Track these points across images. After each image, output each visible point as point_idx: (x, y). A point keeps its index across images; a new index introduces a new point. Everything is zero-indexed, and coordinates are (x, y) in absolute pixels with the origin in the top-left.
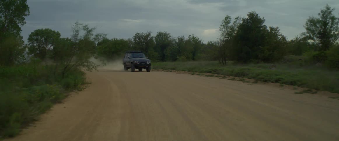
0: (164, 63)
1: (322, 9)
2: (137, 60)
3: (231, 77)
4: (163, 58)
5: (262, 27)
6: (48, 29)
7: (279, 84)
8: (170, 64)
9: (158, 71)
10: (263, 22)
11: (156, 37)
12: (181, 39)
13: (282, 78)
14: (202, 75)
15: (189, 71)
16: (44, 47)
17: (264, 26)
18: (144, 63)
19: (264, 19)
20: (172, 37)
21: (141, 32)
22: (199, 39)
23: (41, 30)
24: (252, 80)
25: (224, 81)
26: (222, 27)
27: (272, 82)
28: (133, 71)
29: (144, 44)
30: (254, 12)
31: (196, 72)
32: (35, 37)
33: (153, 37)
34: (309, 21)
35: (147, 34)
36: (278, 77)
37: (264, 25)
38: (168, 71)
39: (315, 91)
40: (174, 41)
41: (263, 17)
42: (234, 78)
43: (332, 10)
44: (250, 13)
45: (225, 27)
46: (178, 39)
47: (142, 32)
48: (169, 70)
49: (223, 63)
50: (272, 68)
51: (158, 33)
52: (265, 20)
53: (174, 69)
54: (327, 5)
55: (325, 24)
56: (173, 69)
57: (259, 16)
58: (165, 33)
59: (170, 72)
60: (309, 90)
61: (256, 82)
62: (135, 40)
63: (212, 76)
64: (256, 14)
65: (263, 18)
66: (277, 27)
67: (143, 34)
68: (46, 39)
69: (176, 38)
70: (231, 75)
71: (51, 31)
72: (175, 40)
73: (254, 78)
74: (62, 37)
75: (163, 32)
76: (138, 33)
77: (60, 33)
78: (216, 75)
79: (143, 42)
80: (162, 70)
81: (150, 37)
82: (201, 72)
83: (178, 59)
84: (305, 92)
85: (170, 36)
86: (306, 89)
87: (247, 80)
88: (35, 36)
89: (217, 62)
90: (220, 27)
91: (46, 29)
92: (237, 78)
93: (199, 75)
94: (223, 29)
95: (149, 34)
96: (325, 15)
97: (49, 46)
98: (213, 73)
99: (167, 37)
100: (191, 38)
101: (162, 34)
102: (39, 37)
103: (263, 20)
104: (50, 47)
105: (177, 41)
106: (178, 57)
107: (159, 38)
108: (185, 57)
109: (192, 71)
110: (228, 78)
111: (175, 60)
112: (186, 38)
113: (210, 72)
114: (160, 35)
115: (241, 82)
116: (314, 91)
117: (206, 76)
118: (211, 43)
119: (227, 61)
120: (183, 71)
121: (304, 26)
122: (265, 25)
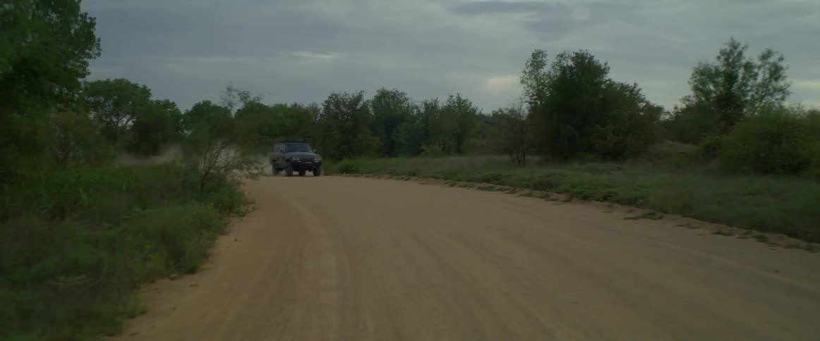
0: (394, 160)
1: (723, 48)
2: (296, 156)
3: (527, 191)
4: (390, 149)
5: (603, 83)
6: (121, 81)
7: (607, 203)
8: (405, 162)
9: (379, 178)
10: (606, 73)
11: (375, 100)
12: (430, 106)
13: (614, 193)
14: (471, 187)
15: (446, 178)
16: (111, 122)
17: (606, 81)
18: (309, 161)
19: (607, 66)
20: (409, 101)
21: (342, 93)
22: (471, 103)
23: (105, 82)
24: (564, 196)
25: (510, 198)
26: (527, 76)
27: (598, 200)
28: (290, 175)
29: (348, 119)
30: (586, 52)
31: (460, 180)
32: (92, 99)
33: (368, 101)
34: (697, 72)
35: (356, 95)
36: (609, 190)
37: (607, 78)
38: (403, 178)
39: (662, 214)
40: (415, 110)
41: (605, 62)
42: (532, 193)
43: (743, 48)
44: (576, 54)
45: (533, 76)
46: (423, 106)
47: (345, 93)
48: (404, 176)
49: (519, 162)
50: (613, 172)
51: (378, 91)
52: (609, 68)
53: (414, 174)
54: (732, 39)
55: (731, 78)
56: (412, 175)
57: (595, 59)
58: (394, 91)
59: (406, 180)
60: (650, 214)
61: (568, 201)
62: (327, 108)
63: (490, 189)
64: (589, 56)
65: (606, 64)
66: (635, 84)
67: (347, 97)
68: (116, 104)
69: (420, 103)
70: (527, 187)
71: (128, 83)
72: (416, 107)
73: (567, 191)
74: (153, 98)
75: (389, 88)
76: (334, 95)
77: (149, 90)
78: (498, 187)
79: (347, 114)
80: (389, 176)
81: (361, 103)
82: (469, 181)
83: (423, 151)
84: (645, 216)
85: (406, 99)
86: (647, 211)
87: (555, 195)
88: (92, 96)
89: (506, 158)
90: (522, 75)
91: (116, 80)
92: (537, 193)
93: (465, 186)
94: (529, 81)
95: (360, 97)
96: (731, 60)
97: (125, 120)
98: (493, 181)
99: (399, 102)
100: (454, 103)
101: (388, 93)
102: (102, 99)
103: (605, 69)
104: (127, 122)
105: (422, 110)
106: (424, 147)
107: (381, 102)
108: (440, 145)
109: (451, 178)
110: (518, 194)
111: (417, 152)
112: (443, 102)
113: (488, 181)
114: (383, 96)
115: (542, 200)
116: (659, 214)
117: (480, 188)
118: (500, 113)
119: (526, 157)
120: (434, 180)
121: (689, 83)
122: (610, 80)
